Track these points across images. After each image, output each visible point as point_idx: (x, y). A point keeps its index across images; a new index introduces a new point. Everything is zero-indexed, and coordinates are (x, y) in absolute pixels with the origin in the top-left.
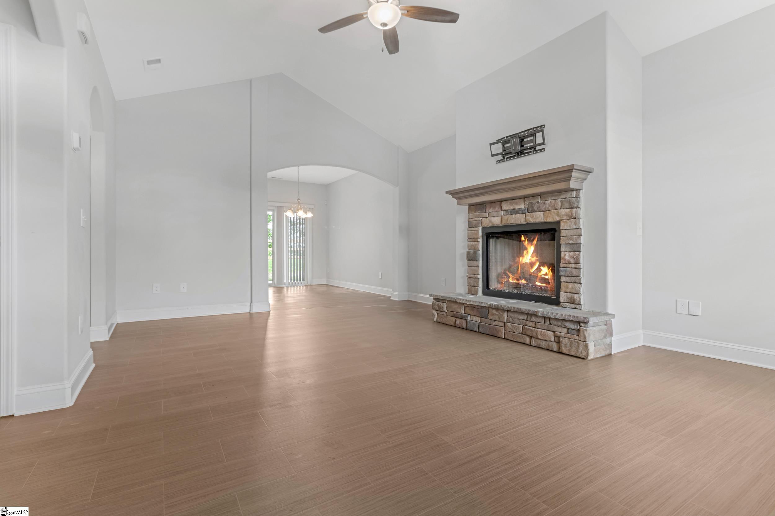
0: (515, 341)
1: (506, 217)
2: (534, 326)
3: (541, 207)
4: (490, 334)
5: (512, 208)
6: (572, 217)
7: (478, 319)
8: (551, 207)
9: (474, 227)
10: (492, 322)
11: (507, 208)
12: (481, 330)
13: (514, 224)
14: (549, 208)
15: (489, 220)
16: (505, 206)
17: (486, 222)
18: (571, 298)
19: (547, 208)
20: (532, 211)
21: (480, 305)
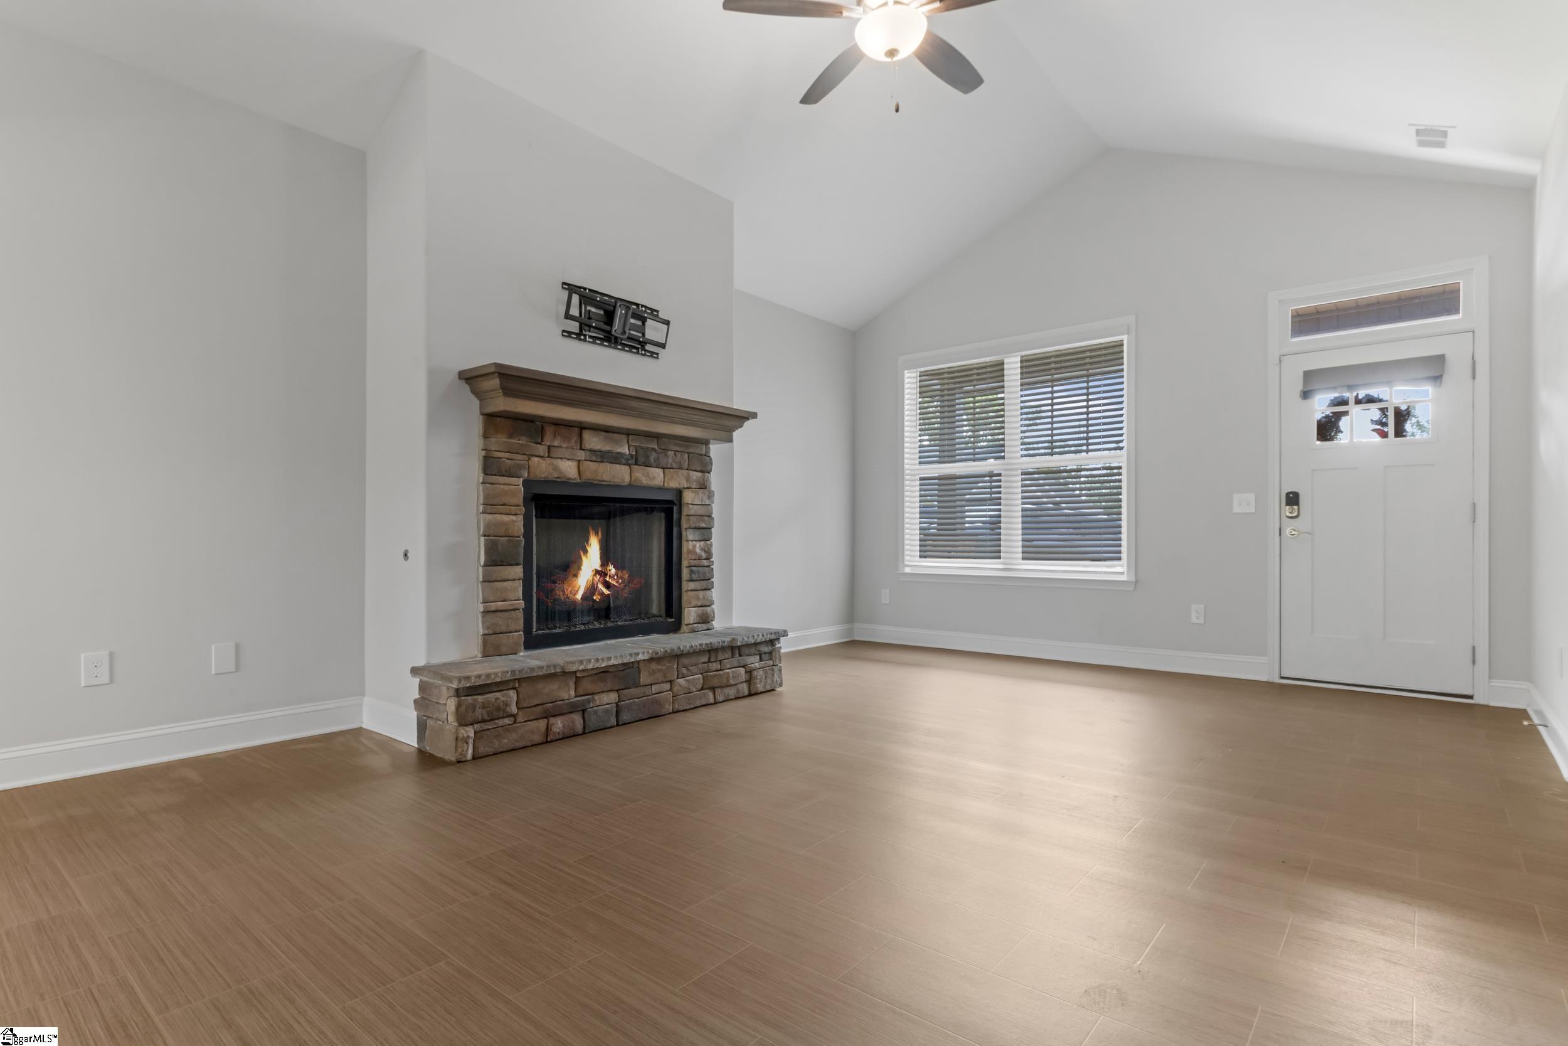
0: (693, 707)
1: (593, 466)
2: (719, 667)
3: (661, 460)
4: (645, 717)
5: (607, 448)
6: (704, 486)
7: (613, 697)
8: (675, 463)
9: (504, 476)
10: (646, 690)
11: (598, 447)
12: (625, 717)
13: (611, 483)
14: (674, 464)
15: (553, 464)
16: (593, 441)
17: (541, 468)
18: (703, 614)
19: (669, 464)
20: (644, 463)
21: (620, 662)
